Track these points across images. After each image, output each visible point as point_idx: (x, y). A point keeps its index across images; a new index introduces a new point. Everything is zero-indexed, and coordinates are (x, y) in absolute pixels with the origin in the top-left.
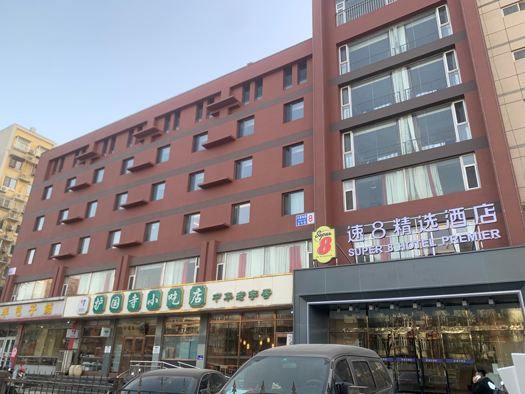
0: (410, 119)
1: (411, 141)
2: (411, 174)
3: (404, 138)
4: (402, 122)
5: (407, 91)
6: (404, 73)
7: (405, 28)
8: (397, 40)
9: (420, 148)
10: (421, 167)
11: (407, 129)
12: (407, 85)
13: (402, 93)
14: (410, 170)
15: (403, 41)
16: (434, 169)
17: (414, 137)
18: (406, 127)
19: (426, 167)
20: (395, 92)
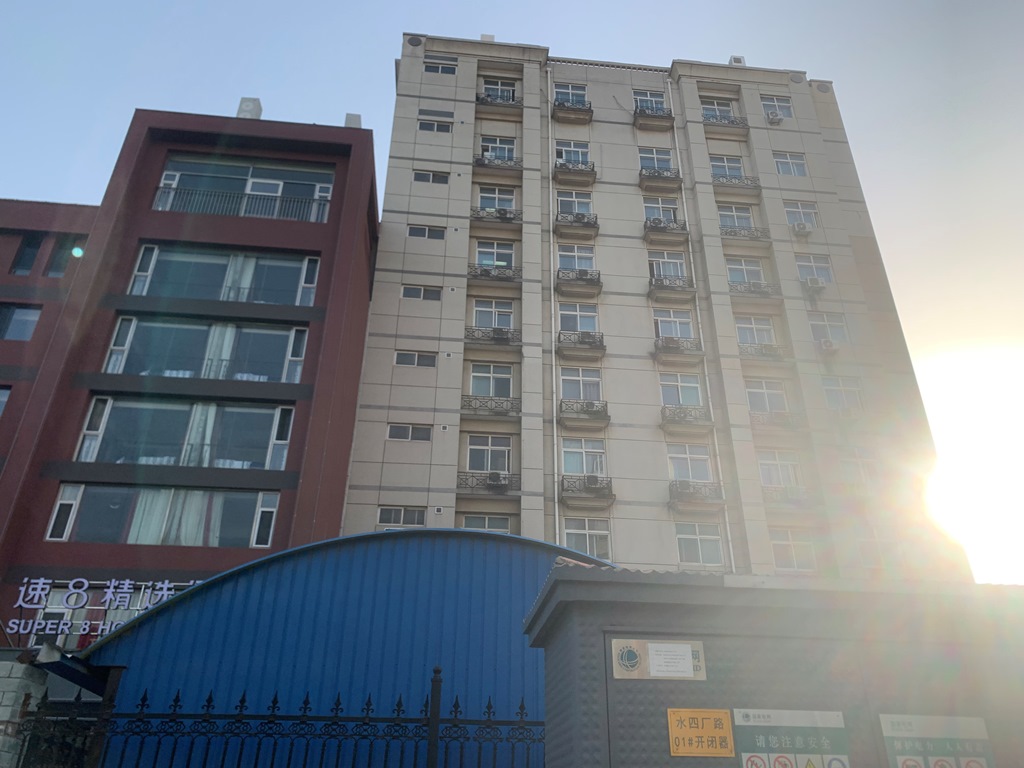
0: (212, 410)
1: (202, 445)
2: (181, 501)
3: (192, 436)
4: (198, 410)
5: (224, 363)
6: (230, 333)
7: (257, 263)
8: (237, 277)
9: (211, 461)
10: (201, 493)
11: (202, 425)
12: (226, 354)
13: (215, 363)
14: (182, 493)
15: (246, 282)
16: (219, 500)
17: (208, 440)
18: (203, 420)
19: (208, 494)
20: (206, 358)
